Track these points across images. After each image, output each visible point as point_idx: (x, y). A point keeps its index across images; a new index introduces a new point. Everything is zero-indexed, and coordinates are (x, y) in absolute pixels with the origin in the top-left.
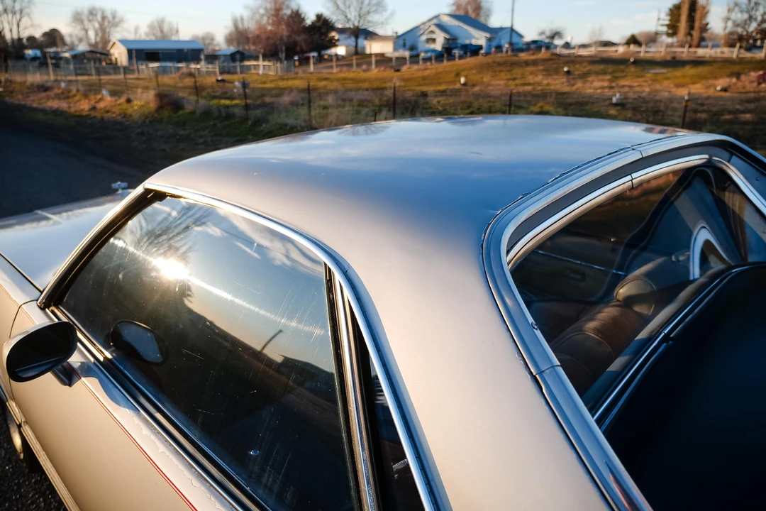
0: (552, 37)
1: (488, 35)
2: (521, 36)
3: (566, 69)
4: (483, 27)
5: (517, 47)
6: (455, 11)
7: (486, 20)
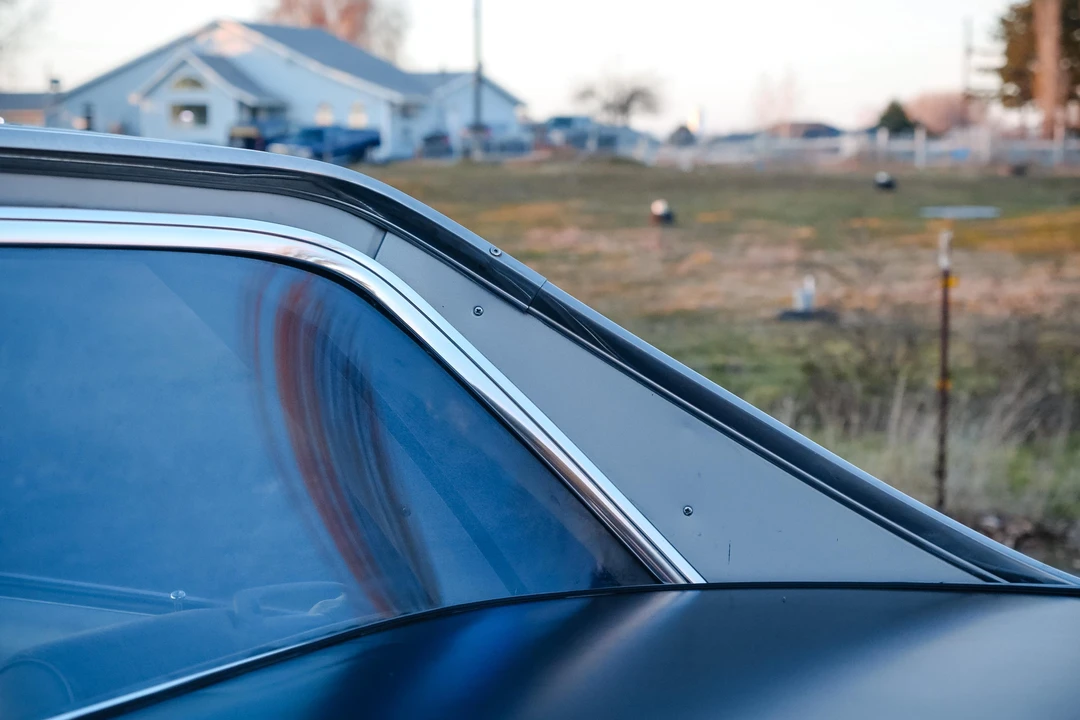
0: (624, 107)
1: (398, 97)
2: (513, 102)
3: (659, 207)
4: (384, 73)
5: (498, 137)
6: (277, 13)
7: (390, 46)
